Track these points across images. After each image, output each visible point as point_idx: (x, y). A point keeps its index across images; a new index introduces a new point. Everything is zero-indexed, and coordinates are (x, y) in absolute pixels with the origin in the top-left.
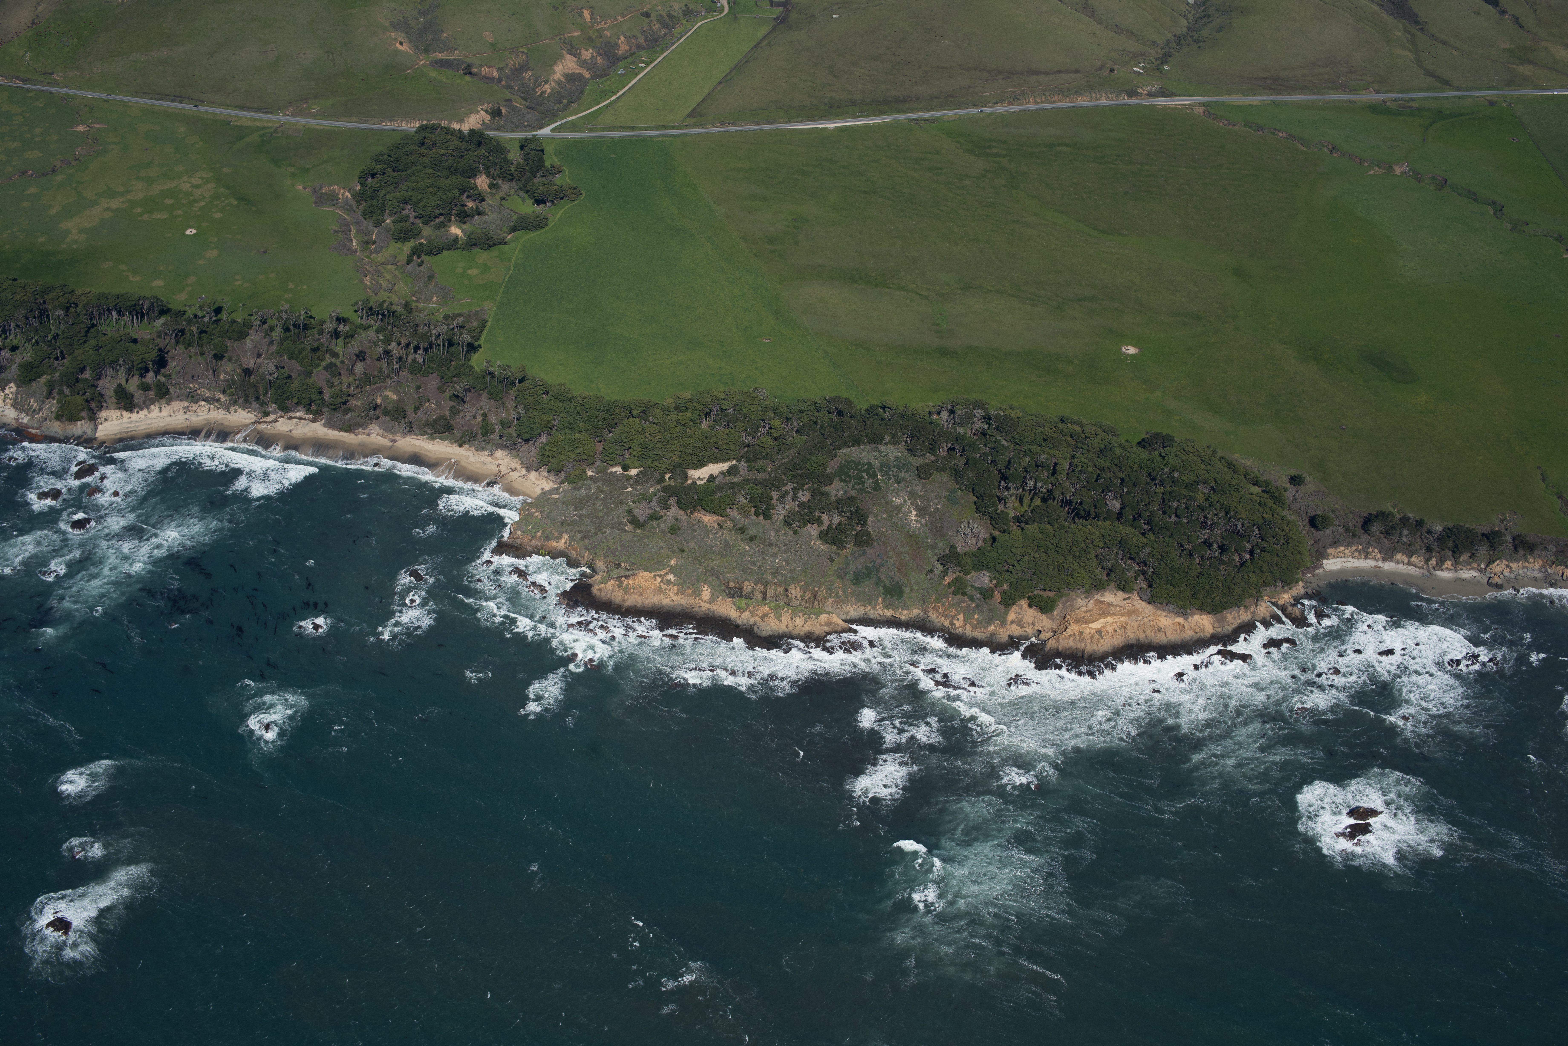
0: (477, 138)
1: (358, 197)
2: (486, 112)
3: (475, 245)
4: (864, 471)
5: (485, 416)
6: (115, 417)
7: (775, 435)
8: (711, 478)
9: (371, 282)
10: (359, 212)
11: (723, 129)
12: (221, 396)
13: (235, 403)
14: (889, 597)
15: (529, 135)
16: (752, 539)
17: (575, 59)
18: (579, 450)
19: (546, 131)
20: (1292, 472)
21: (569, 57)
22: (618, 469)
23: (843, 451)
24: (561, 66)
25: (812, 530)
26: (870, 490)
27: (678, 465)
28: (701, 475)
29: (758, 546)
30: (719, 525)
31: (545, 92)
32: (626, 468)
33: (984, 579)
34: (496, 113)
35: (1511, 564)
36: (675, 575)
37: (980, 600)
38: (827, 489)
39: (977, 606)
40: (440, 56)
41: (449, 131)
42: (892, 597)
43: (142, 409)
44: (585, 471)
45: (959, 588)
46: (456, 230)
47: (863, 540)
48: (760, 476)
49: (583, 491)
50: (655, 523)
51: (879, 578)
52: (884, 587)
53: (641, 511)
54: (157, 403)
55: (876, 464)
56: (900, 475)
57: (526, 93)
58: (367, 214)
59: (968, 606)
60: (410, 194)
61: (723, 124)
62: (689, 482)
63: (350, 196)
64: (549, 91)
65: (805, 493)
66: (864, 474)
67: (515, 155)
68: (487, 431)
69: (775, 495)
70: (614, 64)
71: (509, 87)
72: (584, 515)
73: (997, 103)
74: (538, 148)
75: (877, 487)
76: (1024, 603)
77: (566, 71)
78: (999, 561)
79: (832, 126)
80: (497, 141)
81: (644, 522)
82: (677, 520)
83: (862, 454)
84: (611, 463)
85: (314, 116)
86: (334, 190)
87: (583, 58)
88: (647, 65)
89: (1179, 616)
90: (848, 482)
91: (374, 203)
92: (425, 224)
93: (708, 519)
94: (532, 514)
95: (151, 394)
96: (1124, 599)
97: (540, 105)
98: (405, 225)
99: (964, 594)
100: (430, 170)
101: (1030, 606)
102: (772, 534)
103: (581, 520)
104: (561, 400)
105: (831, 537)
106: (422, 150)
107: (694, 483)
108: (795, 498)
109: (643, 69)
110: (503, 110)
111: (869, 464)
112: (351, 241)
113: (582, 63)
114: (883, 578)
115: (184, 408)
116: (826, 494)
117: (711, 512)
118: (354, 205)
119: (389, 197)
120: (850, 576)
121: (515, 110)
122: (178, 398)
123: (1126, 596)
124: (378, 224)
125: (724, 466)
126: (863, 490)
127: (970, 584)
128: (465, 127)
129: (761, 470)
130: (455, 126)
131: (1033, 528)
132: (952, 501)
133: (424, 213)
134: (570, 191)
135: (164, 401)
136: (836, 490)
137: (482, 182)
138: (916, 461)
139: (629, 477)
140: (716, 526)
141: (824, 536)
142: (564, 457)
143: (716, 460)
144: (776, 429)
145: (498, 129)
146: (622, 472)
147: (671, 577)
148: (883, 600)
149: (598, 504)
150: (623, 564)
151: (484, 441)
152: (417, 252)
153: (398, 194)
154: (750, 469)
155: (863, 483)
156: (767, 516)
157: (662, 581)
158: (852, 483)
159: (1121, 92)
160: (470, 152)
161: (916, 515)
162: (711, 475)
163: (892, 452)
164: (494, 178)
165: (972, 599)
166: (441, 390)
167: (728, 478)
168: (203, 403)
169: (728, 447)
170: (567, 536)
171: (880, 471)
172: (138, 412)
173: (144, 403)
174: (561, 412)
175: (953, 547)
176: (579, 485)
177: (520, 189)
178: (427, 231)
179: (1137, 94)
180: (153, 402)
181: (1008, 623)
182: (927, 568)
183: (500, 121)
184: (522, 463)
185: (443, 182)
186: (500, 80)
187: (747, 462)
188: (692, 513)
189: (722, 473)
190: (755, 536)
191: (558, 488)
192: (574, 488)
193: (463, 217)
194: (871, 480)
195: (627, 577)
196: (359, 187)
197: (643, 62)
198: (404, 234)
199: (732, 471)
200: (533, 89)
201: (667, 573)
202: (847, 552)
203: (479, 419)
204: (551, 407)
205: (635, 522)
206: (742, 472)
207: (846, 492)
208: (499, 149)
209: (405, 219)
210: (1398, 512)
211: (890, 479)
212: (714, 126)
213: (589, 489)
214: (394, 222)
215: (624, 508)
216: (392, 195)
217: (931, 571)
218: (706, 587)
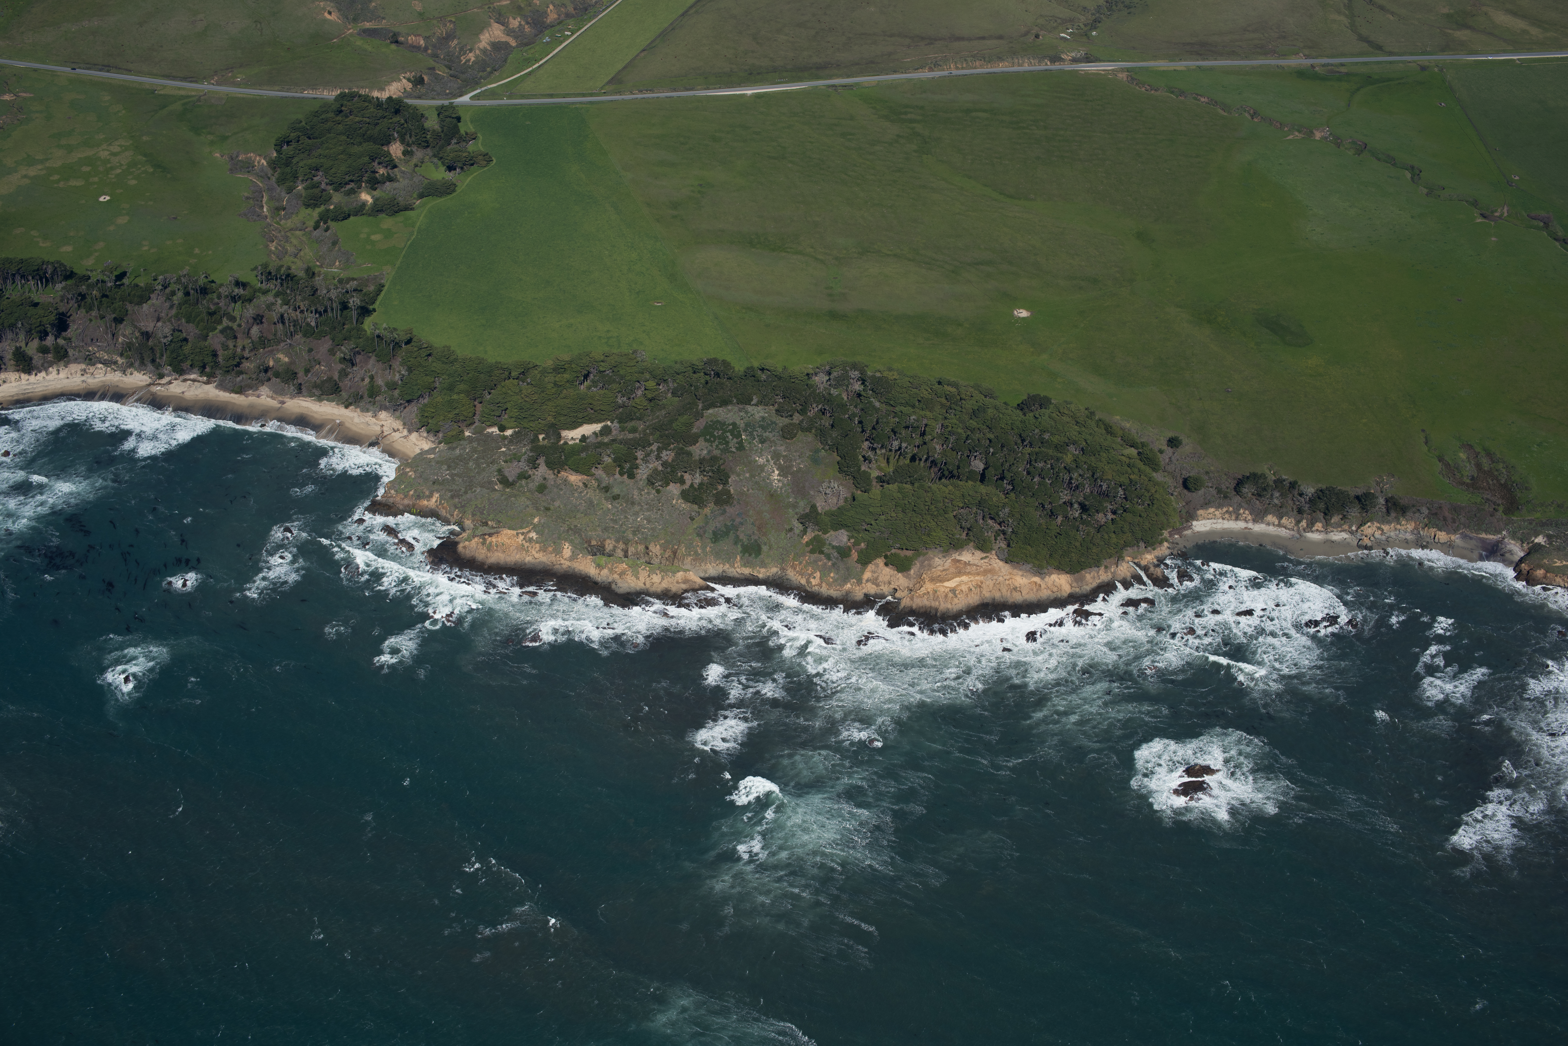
0: (395, 106)
1: (273, 164)
2: (409, 80)
3: (381, 211)
4: (729, 431)
5: (372, 378)
6: (13, 379)
7: (650, 396)
8: (584, 438)
9: (276, 248)
10: (274, 179)
11: (640, 96)
12: (119, 359)
13: (131, 365)
14: (747, 555)
15: (446, 102)
16: (616, 498)
17: (502, 28)
18: (457, 411)
19: (466, 98)
20: (1170, 434)
21: (496, 26)
22: (495, 430)
23: (710, 411)
24: (487, 35)
25: (674, 489)
26: (734, 450)
27: (553, 426)
28: (573, 435)
29: (622, 505)
30: (584, 484)
31: (469, 60)
32: (502, 429)
33: (841, 537)
34: (418, 81)
35: (1383, 527)
36: (537, 533)
37: (837, 559)
38: (691, 449)
39: (834, 565)
40: (368, 25)
41: (367, 99)
42: (750, 555)
43: (40, 372)
44: (462, 432)
45: (817, 546)
46: (366, 197)
47: (723, 500)
48: (631, 436)
49: (457, 451)
50: (523, 482)
51: (737, 537)
52: (742, 546)
53: (511, 472)
54: (55, 366)
55: (741, 424)
56: (764, 435)
57: (451, 62)
58: (281, 181)
59: (825, 564)
60: (322, 160)
61: (641, 91)
62: (562, 442)
63: (265, 164)
64: (473, 59)
65: (668, 452)
66: (728, 434)
67: (432, 123)
68: (373, 392)
69: (640, 454)
70: (541, 32)
71: (435, 56)
72: (455, 475)
73: (917, 69)
74: (454, 116)
75: (741, 447)
76: (880, 562)
77: (492, 40)
78: (858, 521)
79: (749, 92)
80: (415, 108)
81: (514, 481)
82: (545, 479)
83: (728, 414)
84: (488, 423)
85: (238, 85)
86: (251, 157)
87: (511, 26)
88: (573, 34)
89: (1035, 575)
90: (712, 442)
91: (288, 169)
92: (336, 190)
93: (574, 478)
94: (406, 473)
95: (50, 357)
96: (982, 559)
97: (463, 73)
98: (316, 191)
99: (821, 552)
100: (344, 138)
101: (886, 564)
102: (636, 492)
103: (453, 479)
104: (443, 363)
105: (692, 496)
106: (339, 118)
107: (566, 443)
108: (658, 457)
109: (569, 37)
110: (426, 78)
111: (734, 424)
112: (262, 207)
113: (509, 32)
114: (742, 536)
115: (82, 370)
116: (689, 454)
117: (577, 471)
118: (270, 172)
119: (301, 164)
120: (710, 534)
121: (437, 78)
122: (76, 361)
123: (984, 555)
124: (290, 191)
125: (597, 427)
126: (726, 450)
127: (828, 542)
128: (384, 95)
129: (634, 430)
130: (376, 94)
131: (893, 487)
132: (815, 461)
133: (335, 180)
134: (481, 157)
135: (62, 363)
136: (700, 450)
137: (396, 149)
138: (782, 421)
139: (505, 437)
140: (581, 484)
141: (685, 495)
142: (442, 418)
143: (590, 421)
144: (650, 390)
145: (419, 98)
146: (498, 432)
147: (533, 535)
148: (741, 558)
149: (471, 464)
150: (489, 523)
151: (370, 402)
152: (324, 218)
153: (310, 161)
154: (623, 429)
155: (727, 443)
156: (631, 476)
157: (524, 539)
158: (716, 443)
159: (1044, 57)
160: (385, 120)
161: (779, 475)
162: (583, 436)
163: (758, 412)
164: (408, 145)
165: (828, 557)
166: (332, 352)
167: (600, 439)
168: (100, 366)
169: (602, 408)
170: (437, 495)
171: (745, 431)
172: (36, 375)
173: (42, 365)
174: (443, 374)
175: (814, 507)
176: (454, 445)
177: (435, 156)
178: (337, 198)
179: (1061, 60)
180: (51, 364)
181: (864, 581)
182: (788, 527)
183: (421, 89)
184: (404, 424)
185: (356, 149)
186: (426, 49)
187: (619, 422)
188: (559, 472)
189: (595, 433)
190: (619, 495)
191: (435, 448)
192: (449, 448)
193: (374, 183)
194: (735, 440)
195: (490, 535)
196: (275, 155)
197: (569, 30)
198: (313, 201)
199: (606, 431)
200: (459, 57)
201: (530, 531)
202: (707, 511)
203: (367, 380)
204: (433, 369)
205: (505, 482)
206: (614, 432)
207: (709, 452)
208: (418, 116)
209: (316, 186)
210: (1274, 474)
211: (754, 439)
212: (632, 93)
213: (465, 448)
214: (306, 189)
215: (495, 467)
216: (305, 162)
217: (791, 530)
218: (567, 544)
